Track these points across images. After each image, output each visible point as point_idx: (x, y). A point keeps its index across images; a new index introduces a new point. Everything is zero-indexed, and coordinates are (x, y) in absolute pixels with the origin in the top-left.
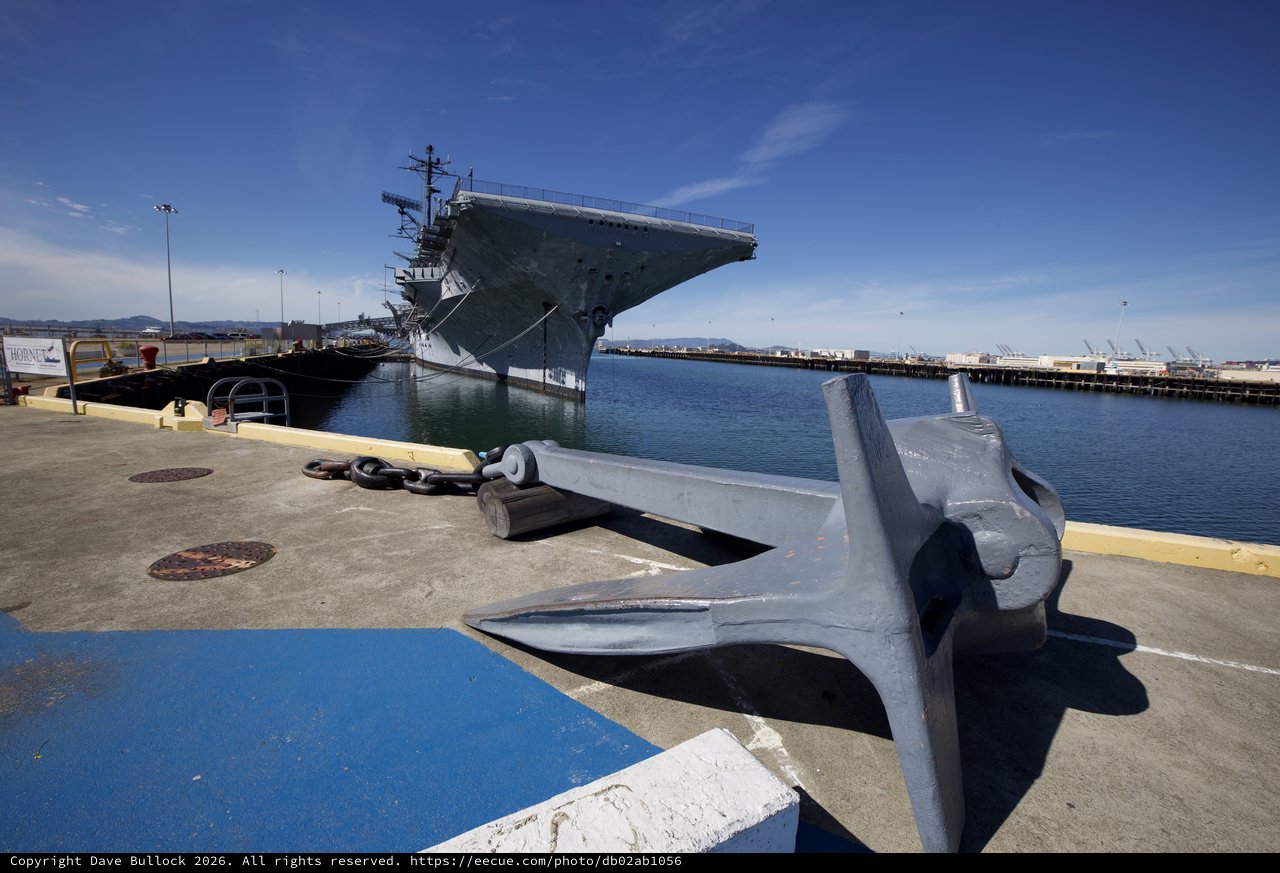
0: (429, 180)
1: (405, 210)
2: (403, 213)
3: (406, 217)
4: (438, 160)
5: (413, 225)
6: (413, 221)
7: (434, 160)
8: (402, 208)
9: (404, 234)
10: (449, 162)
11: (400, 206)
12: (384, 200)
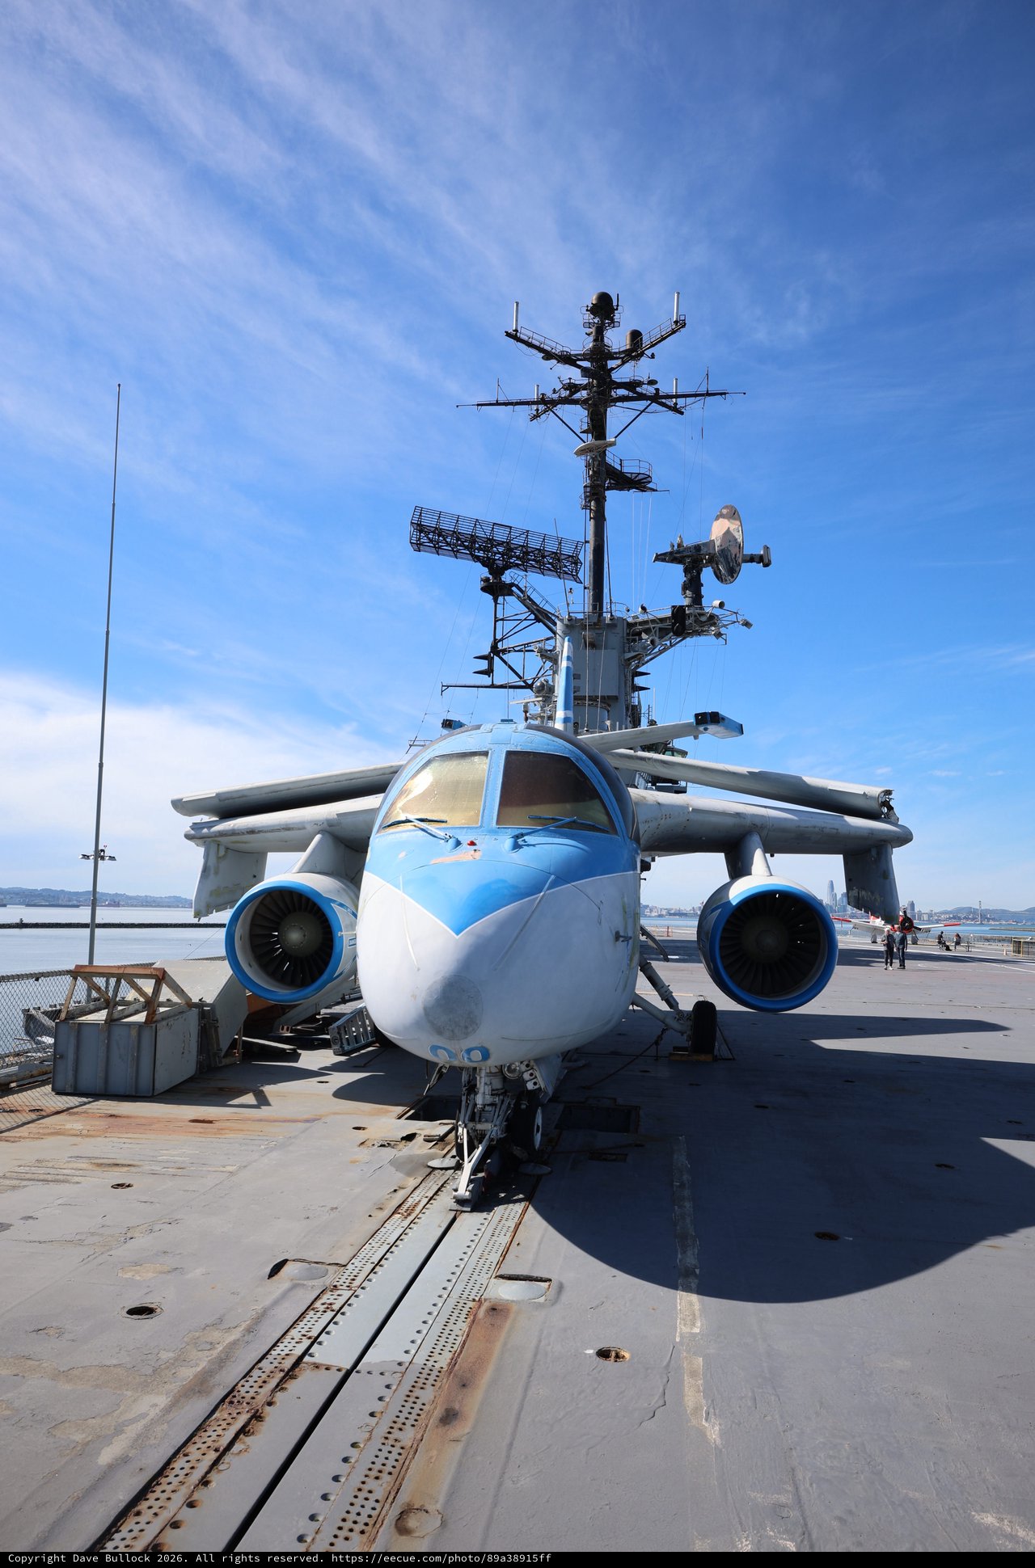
0: (597, 427)
1: (507, 577)
2: (496, 589)
3: (512, 605)
4: (636, 335)
5: (539, 631)
6: (542, 616)
7: (617, 339)
8: (497, 571)
9: (501, 674)
10: (680, 324)
11: (486, 563)
12: (418, 546)
